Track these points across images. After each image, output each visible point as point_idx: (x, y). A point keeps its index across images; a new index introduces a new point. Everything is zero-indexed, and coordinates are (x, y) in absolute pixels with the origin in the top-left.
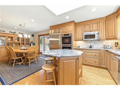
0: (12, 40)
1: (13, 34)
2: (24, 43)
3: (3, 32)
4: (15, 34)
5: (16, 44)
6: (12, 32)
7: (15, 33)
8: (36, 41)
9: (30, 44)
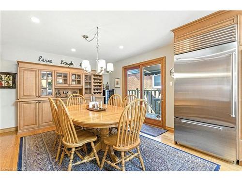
0: (65, 81)
1: (68, 66)
2: (90, 89)
3: (48, 63)
4: (71, 66)
5: (74, 91)
6: (65, 63)
7: (72, 64)
8: (117, 84)
9: (104, 91)
